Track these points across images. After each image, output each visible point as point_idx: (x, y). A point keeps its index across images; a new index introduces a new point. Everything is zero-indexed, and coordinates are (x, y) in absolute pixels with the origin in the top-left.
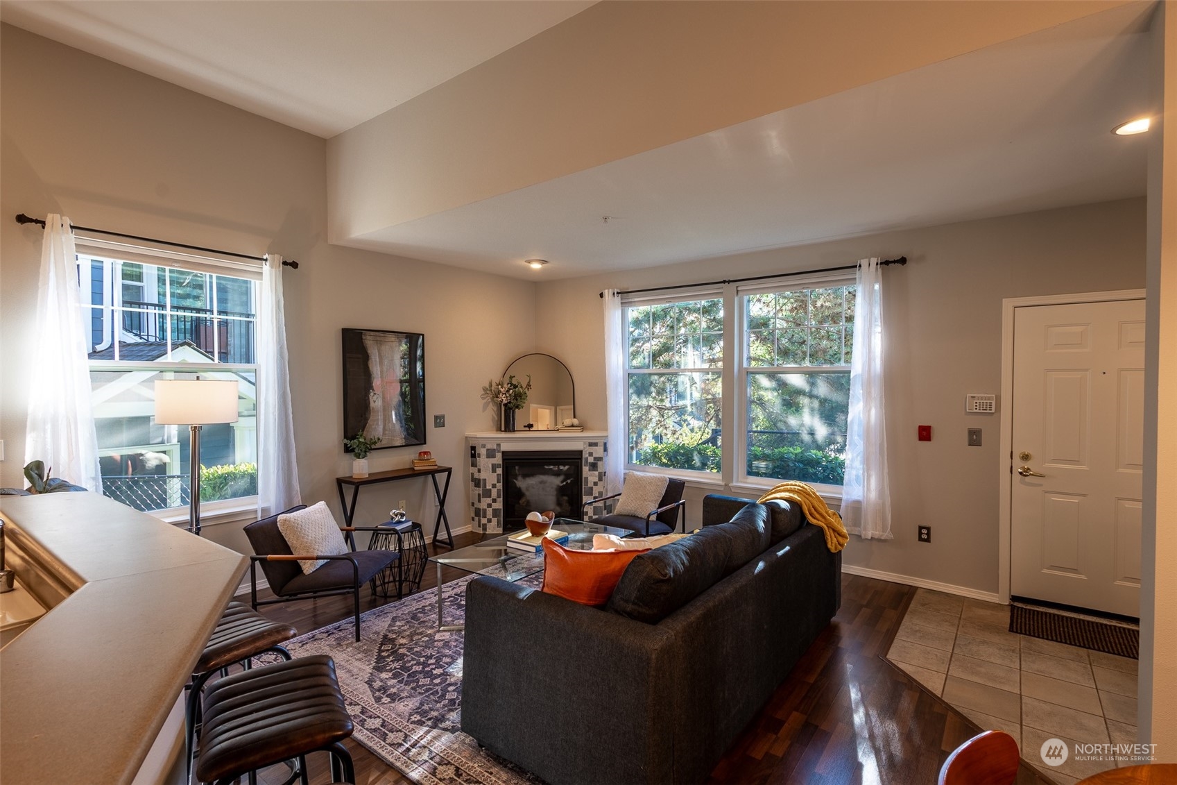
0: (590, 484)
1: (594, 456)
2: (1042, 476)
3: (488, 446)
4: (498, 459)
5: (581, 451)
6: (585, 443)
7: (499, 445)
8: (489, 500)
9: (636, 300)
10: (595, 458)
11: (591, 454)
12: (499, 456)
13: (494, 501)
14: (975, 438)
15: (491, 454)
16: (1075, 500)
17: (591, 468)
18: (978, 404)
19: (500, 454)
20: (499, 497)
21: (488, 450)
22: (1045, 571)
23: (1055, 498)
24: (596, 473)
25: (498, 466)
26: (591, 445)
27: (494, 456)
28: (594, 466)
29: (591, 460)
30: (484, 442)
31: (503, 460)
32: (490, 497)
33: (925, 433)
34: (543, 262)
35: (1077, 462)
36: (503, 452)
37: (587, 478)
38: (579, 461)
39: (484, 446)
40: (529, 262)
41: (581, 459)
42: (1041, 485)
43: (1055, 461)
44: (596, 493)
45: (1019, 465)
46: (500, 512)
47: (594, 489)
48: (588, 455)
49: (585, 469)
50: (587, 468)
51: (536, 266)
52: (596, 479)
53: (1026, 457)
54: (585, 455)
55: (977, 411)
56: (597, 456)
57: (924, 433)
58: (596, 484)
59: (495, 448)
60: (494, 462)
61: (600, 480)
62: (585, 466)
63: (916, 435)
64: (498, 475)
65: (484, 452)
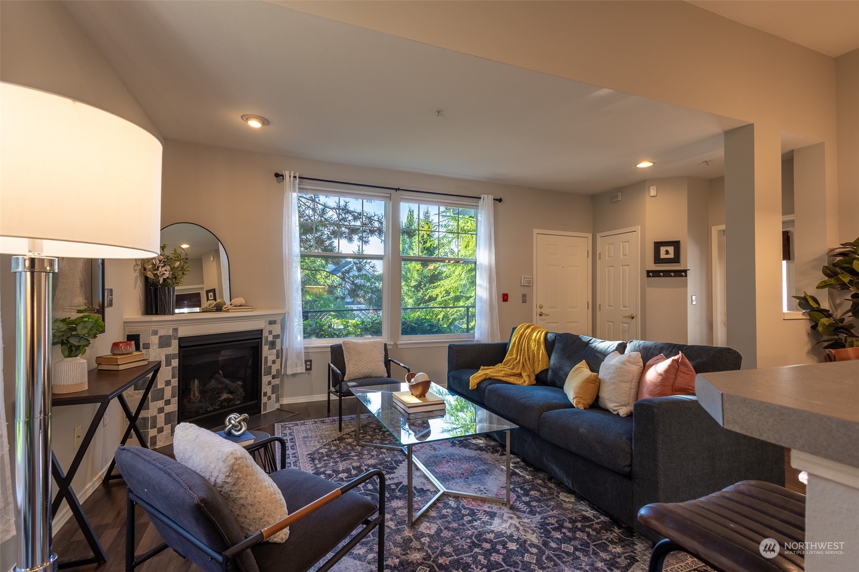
0: (269, 364)
1: (273, 334)
2: (546, 315)
3: (162, 333)
4: (174, 348)
5: (261, 331)
6: (266, 322)
7: (176, 330)
8: (161, 403)
9: (309, 186)
10: (274, 336)
11: (270, 332)
12: (175, 343)
13: (168, 402)
14: (524, 298)
15: (164, 342)
16: (555, 325)
17: (271, 346)
18: (526, 281)
19: (177, 341)
20: (173, 396)
21: (161, 337)
23: (550, 325)
24: (275, 351)
25: (173, 357)
26: (272, 323)
27: (168, 345)
28: (272, 345)
29: (270, 338)
30: (154, 328)
31: (180, 347)
32: (162, 398)
33: (505, 298)
34: (265, 121)
35: (556, 307)
36: (180, 339)
37: (266, 358)
38: (259, 340)
39: (155, 333)
40: (248, 117)
41: (261, 338)
42: (545, 320)
43: (550, 307)
44: (274, 372)
45: (539, 311)
46: (174, 416)
47: (272, 368)
48: (268, 334)
49: (265, 348)
50: (267, 347)
51: (255, 124)
52: (274, 357)
53: (541, 307)
54: (265, 334)
55: (526, 284)
56: (276, 333)
58: (274, 362)
59: (171, 333)
60: (168, 353)
61: (278, 357)
62: (265, 345)
63: (501, 299)
64: (173, 368)
65: (155, 340)
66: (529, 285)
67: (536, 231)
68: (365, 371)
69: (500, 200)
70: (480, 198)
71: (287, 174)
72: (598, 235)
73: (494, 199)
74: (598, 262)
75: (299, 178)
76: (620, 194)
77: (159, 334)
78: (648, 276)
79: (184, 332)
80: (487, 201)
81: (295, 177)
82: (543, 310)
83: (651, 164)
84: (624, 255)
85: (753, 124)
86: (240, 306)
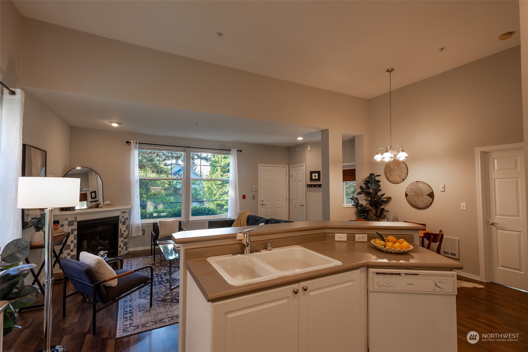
0: (122, 232)
1: (125, 217)
2: (265, 205)
3: (70, 219)
4: (75, 226)
5: (118, 217)
6: (121, 212)
7: (76, 218)
8: (68, 251)
9: (144, 147)
10: (125, 219)
12: (76, 224)
13: (72, 251)
14: (254, 197)
15: (71, 224)
16: (270, 210)
17: (123, 224)
18: (255, 189)
19: (77, 223)
20: (74, 248)
21: (69, 221)
23: (267, 209)
24: (125, 226)
25: (75, 230)
26: (123, 213)
27: (73, 225)
28: (124, 223)
29: (123, 220)
30: (66, 217)
31: (78, 225)
32: (69, 249)
33: (244, 197)
34: (119, 123)
35: (270, 201)
36: (78, 222)
37: (121, 229)
38: (118, 221)
39: (66, 219)
40: (112, 122)
41: (118, 220)
42: (265, 207)
43: (267, 201)
44: (125, 236)
45: (262, 203)
46: (75, 257)
47: (124, 234)
48: (122, 218)
49: (120, 225)
50: (121, 224)
51: (115, 125)
52: (125, 229)
53: (262, 201)
54: (120, 218)
56: (126, 217)
58: (125, 231)
59: (74, 220)
60: (72, 228)
61: (127, 229)
62: (120, 223)
63: (242, 197)
64: (74, 235)
65: (66, 223)
66: (256, 191)
67: (259, 165)
68: (168, 234)
69: (241, 151)
70: (231, 150)
71: (132, 142)
72: (291, 166)
73: (237, 151)
74: (291, 179)
75: (139, 143)
76: (298, 148)
77: (68, 220)
78: (308, 187)
79: (80, 219)
80: (234, 151)
81: (136, 143)
82: (264, 203)
83: (303, 139)
84: (300, 177)
85: (328, 129)
86: (108, 205)
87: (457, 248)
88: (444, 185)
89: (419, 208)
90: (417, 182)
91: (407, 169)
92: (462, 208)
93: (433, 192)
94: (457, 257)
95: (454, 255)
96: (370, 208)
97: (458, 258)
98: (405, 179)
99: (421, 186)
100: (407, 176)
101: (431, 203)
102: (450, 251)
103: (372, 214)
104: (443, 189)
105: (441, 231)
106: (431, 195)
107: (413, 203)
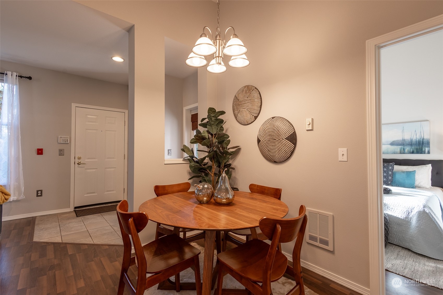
2: (84, 164)
14: (61, 153)
16: (94, 170)
18: (63, 140)
22: (85, 195)
23: (88, 171)
43: (88, 159)
53: (79, 158)
55: (63, 142)
57: (40, 152)
66: (67, 143)
69: (30, 78)
73: (19, 76)
80: (12, 77)
85: (134, 26)
87: (330, 232)
88: (313, 120)
89: (275, 162)
90: (273, 118)
91: (261, 98)
92: (341, 158)
93: (295, 132)
94: (330, 248)
95: (326, 243)
96: (210, 163)
97: (332, 250)
98: (258, 115)
99: (278, 124)
100: (260, 111)
101: (292, 152)
102: (319, 237)
103: (212, 173)
104: (311, 126)
105: (302, 208)
106: (293, 138)
107: (267, 153)
